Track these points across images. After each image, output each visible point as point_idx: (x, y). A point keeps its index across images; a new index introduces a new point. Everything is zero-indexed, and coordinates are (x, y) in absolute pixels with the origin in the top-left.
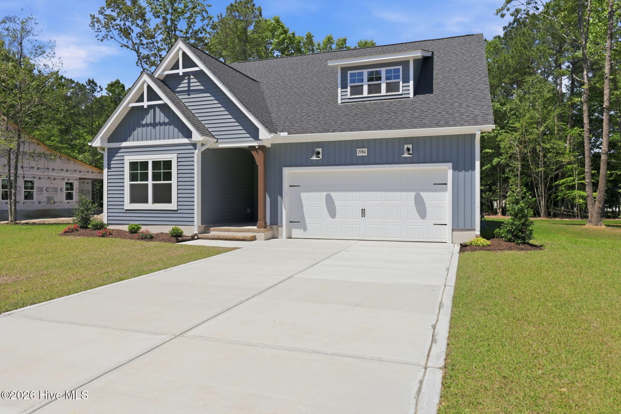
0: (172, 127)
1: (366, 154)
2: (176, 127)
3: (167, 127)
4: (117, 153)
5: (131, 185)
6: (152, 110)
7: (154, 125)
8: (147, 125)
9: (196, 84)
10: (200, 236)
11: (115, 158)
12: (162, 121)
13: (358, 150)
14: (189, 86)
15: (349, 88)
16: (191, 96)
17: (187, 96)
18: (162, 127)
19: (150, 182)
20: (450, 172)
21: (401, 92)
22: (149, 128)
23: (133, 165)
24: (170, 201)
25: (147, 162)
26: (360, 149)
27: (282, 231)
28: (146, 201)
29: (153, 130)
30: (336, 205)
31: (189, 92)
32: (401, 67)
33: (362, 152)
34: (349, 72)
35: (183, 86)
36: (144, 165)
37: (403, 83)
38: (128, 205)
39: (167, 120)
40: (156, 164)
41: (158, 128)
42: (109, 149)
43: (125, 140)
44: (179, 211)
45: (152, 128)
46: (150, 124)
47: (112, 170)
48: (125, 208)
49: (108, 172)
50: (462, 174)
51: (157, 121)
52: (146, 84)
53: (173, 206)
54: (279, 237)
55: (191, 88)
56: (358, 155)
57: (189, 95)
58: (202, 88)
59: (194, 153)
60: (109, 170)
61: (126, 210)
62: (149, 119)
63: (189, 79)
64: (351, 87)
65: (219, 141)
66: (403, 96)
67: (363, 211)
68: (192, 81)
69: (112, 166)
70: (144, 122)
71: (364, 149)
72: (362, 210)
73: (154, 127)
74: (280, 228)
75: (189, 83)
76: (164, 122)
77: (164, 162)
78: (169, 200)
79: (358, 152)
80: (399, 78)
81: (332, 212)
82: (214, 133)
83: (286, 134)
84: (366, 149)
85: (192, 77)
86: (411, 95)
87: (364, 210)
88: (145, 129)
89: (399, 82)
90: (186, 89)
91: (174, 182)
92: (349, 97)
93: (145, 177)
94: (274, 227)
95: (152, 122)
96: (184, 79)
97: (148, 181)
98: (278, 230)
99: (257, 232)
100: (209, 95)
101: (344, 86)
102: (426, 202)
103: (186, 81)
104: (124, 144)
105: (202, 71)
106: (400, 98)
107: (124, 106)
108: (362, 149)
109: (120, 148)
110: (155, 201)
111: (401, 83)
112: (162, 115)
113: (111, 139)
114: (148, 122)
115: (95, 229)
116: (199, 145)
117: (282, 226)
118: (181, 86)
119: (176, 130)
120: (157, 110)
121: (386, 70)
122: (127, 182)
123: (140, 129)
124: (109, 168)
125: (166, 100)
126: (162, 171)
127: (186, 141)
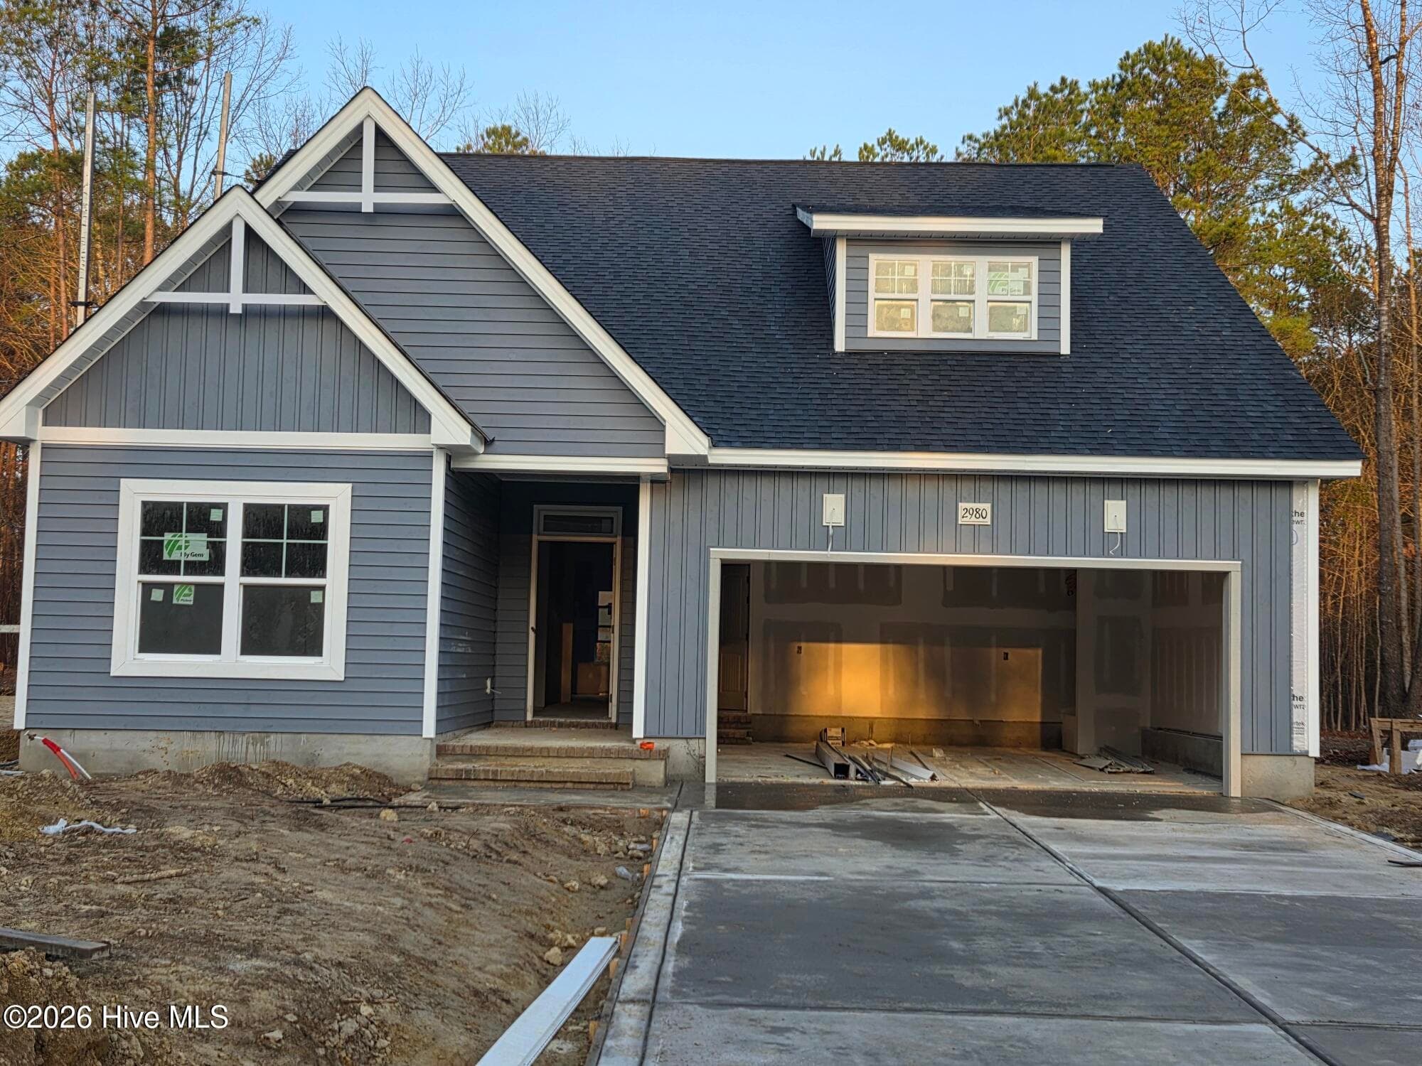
0: (331, 393)
1: (988, 521)
5: (146, 587)
7: (259, 377)
13: (961, 504)
19: (233, 581)
20: (1236, 588)
21: (1033, 335)
23: (160, 515)
24: (313, 650)
25: (223, 507)
26: (969, 505)
27: (703, 755)
28: (212, 645)
32: (1033, 261)
33: (974, 515)
34: (873, 257)
37: (1041, 308)
38: (127, 661)
40: (259, 517)
42: (46, 448)
44: (354, 686)
46: (239, 375)
48: (116, 670)
51: (271, 365)
52: (241, 229)
53: (330, 665)
56: (961, 521)
59: (426, 485)
61: (118, 678)
66: (1042, 347)
71: (980, 505)
77: (293, 508)
78: (311, 645)
79: (961, 513)
80: (1028, 291)
84: (988, 506)
86: (1065, 347)
91: (335, 579)
92: (871, 332)
93: (209, 561)
97: (221, 571)
99: (636, 759)
105: (451, 209)
108: (975, 504)
110: (251, 645)
111: (1034, 309)
112: (294, 347)
113: (57, 411)
116: (439, 461)
117: (702, 739)
121: (990, 265)
122: (130, 577)
125: (325, 292)
126: (285, 541)
127: (390, 441)
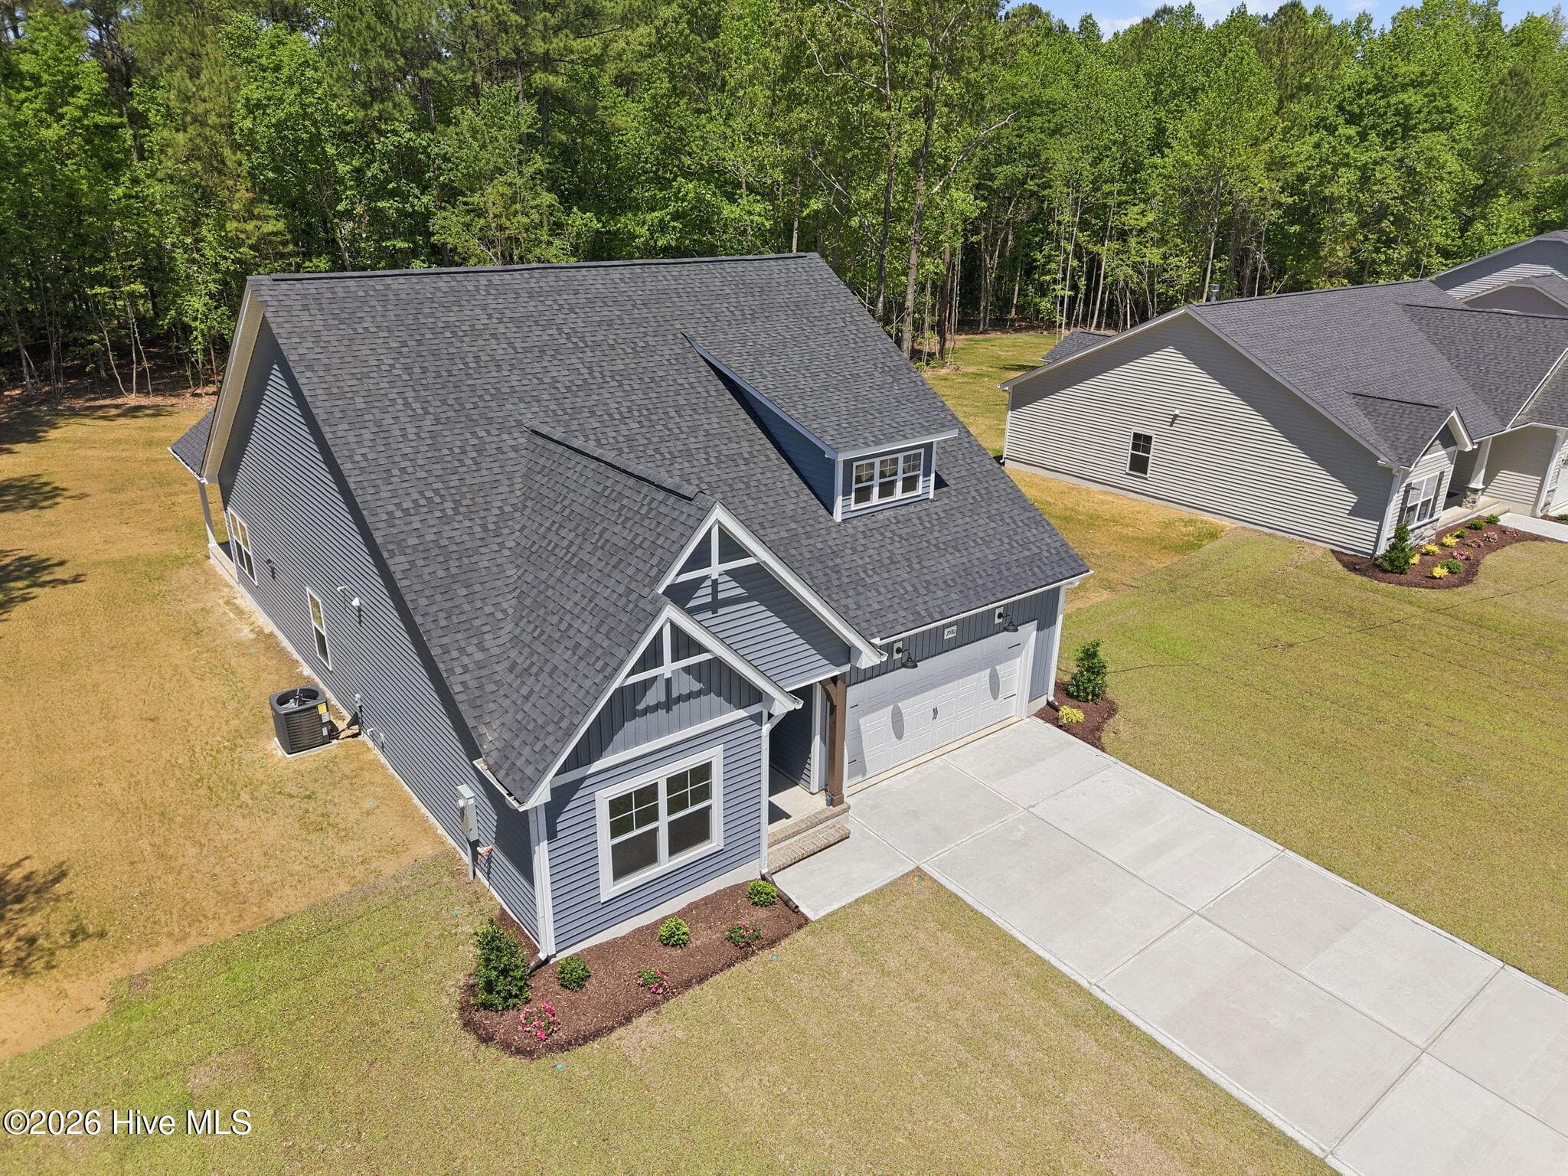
0: (708, 699)
1: (956, 634)
2: (719, 696)
3: (697, 701)
4: (576, 791)
5: (615, 846)
7: (669, 704)
8: (650, 710)
11: (570, 806)
12: (685, 692)
13: (946, 630)
14: (715, 593)
15: (853, 494)
16: (721, 611)
17: (712, 614)
18: (687, 705)
19: (663, 821)
20: (1034, 633)
21: (919, 491)
22: (655, 716)
23: (618, 805)
24: (708, 839)
25: (656, 784)
26: (949, 630)
28: (654, 862)
29: (666, 717)
30: (904, 717)
31: (716, 605)
32: (922, 453)
33: (951, 633)
35: (704, 594)
36: (648, 793)
37: (923, 476)
38: (608, 890)
39: (699, 688)
40: (677, 780)
41: (676, 708)
43: (597, 758)
44: (728, 848)
45: (663, 711)
46: (658, 707)
47: (561, 835)
48: (603, 898)
49: (549, 844)
50: (1044, 632)
51: (675, 695)
52: (668, 623)
53: (715, 844)
55: (720, 596)
56: (947, 637)
57: (716, 610)
58: (741, 591)
59: (760, 730)
60: (552, 840)
61: (604, 903)
62: (652, 698)
64: (856, 491)
66: (923, 496)
67: (935, 711)
69: (560, 827)
70: (643, 706)
71: (953, 628)
73: (669, 709)
75: (715, 585)
76: (693, 692)
77: (692, 771)
78: (704, 836)
79: (946, 633)
80: (919, 468)
81: (899, 730)
84: (956, 628)
86: (931, 495)
87: (937, 709)
88: (644, 720)
90: (709, 599)
91: (716, 799)
92: (852, 508)
93: (650, 814)
95: (662, 701)
97: (656, 820)
100: (756, 603)
101: (846, 493)
102: (1000, 675)
103: (708, 582)
104: (597, 766)
105: (758, 566)
106: (918, 499)
109: (586, 779)
110: (674, 852)
111: (920, 477)
112: (690, 682)
114: (652, 703)
116: (765, 716)
118: (699, 593)
119: (719, 701)
121: (905, 456)
122: (605, 845)
123: (632, 725)
124: (552, 835)
125: (717, 649)
126: (689, 789)
127: (741, 713)
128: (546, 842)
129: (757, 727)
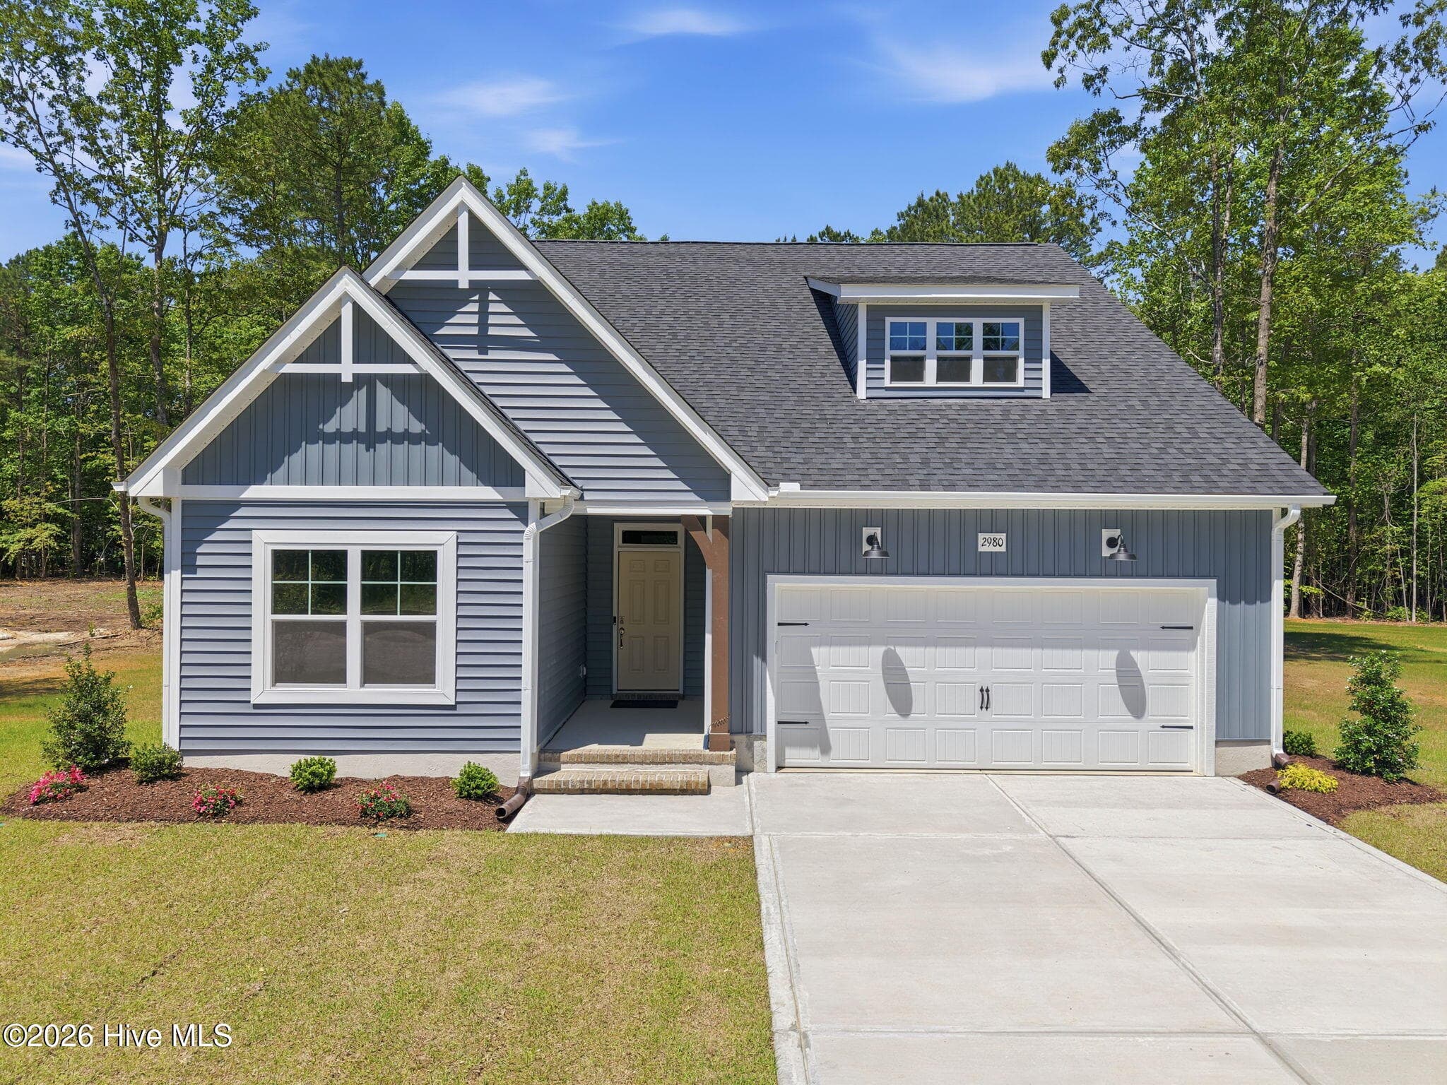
0: (435, 451)
1: (1003, 549)
2: (453, 452)
3: (417, 450)
4: (226, 518)
5: (277, 625)
6: (364, 390)
7: (371, 438)
8: (342, 437)
9: (505, 322)
10: (539, 782)
11: (216, 536)
12: (399, 428)
13: (981, 536)
14: (483, 325)
15: (888, 363)
16: (493, 355)
17: (475, 354)
18: (400, 450)
19: (354, 617)
20: (1212, 603)
21: (1020, 383)
22: (349, 449)
23: (287, 562)
24: (429, 678)
25: (344, 553)
26: (987, 536)
27: (764, 750)
28: (339, 676)
29: (365, 456)
30: (911, 678)
31: (483, 342)
32: (1021, 321)
33: (991, 544)
34: (889, 320)
35: (463, 322)
36: (333, 562)
37: (1026, 361)
38: (263, 689)
39: (417, 427)
40: (375, 562)
41: (383, 449)
42: (186, 504)
43: (260, 480)
44: (461, 710)
45: (362, 447)
46: (353, 436)
47: (200, 574)
48: (255, 699)
49: (183, 579)
50: (1240, 608)
51: (381, 427)
52: (349, 306)
53: (442, 690)
54: (756, 767)
55: (492, 331)
56: (981, 549)
57: (483, 350)
58: (526, 332)
59: (523, 532)
60: (184, 576)
61: (256, 706)
62: (349, 416)
63: (484, 303)
64: (894, 359)
65: (587, 496)
66: (1027, 393)
67: (985, 694)
68: (492, 308)
69: (200, 561)
70: (330, 427)
71: (998, 536)
72: (982, 690)
73: (370, 446)
74: (756, 744)
75: (483, 313)
76: (407, 430)
77: (405, 554)
78: (427, 676)
79: (980, 541)
80: (1016, 347)
81: (901, 698)
82: (570, 473)
83: (795, 487)
84: (1003, 536)
85: (492, 296)
86: (1046, 393)
87: (987, 690)
88: (332, 449)
89: (1014, 359)
90: (474, 331)
91: (445, 617)
92: (887, 383)
93: (333, 598)
94: (740, 739)
95: (362, 428)
96: (466, 302)
97: (343, 610)
98: (750, 747)
99: (711, 764)
100: (552, 357)
101: (875, 357)
102: (1143, 673)
103: (474, 307)
104: (253, 492)
105: (537, 287)
106: (1018, 395)
107: (264, 371)
108: (992, 536)
109: (238, 504)
110: (370, 675)
111: (1021, 361)
112: (401, 410)
113: (194, 472)
114: (347, 428)
115: (151, 781)
116: (534, 512)
117: (763, 737)
118: (457, 320)
119: (452, 460)
120: (383, 393)
121: (985, 325)
122: (262, 617)
123: (314, 450)
124: (188, 566)
125: (426, 362)
126: (399, 583)
127: (488, 493)
128: (179, 571)
129: (518, 526)
